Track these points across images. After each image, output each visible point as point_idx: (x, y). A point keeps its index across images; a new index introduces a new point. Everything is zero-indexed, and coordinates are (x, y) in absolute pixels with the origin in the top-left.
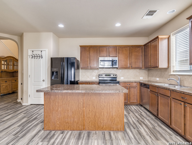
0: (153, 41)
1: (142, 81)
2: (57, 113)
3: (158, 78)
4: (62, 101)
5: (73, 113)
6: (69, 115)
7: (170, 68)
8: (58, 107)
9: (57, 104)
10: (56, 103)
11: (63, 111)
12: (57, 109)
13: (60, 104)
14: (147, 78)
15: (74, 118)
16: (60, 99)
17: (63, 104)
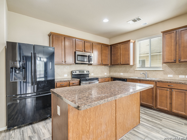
0: (124, 43)
1: (106, 76)
2: (88, 135)
3: (122, 73)
4: (94, 113)
5: (106, 126)
6: (103, 131)
7: (135, 65)
8: (90, 125)
9: (88, 121)
10: (87, 119)
11: (95, 128)
12: (88, 129)
13: (92, 120)
14: (109, 73)
15: (107, 132)
16: (92, 111)
17: (95, 118)
